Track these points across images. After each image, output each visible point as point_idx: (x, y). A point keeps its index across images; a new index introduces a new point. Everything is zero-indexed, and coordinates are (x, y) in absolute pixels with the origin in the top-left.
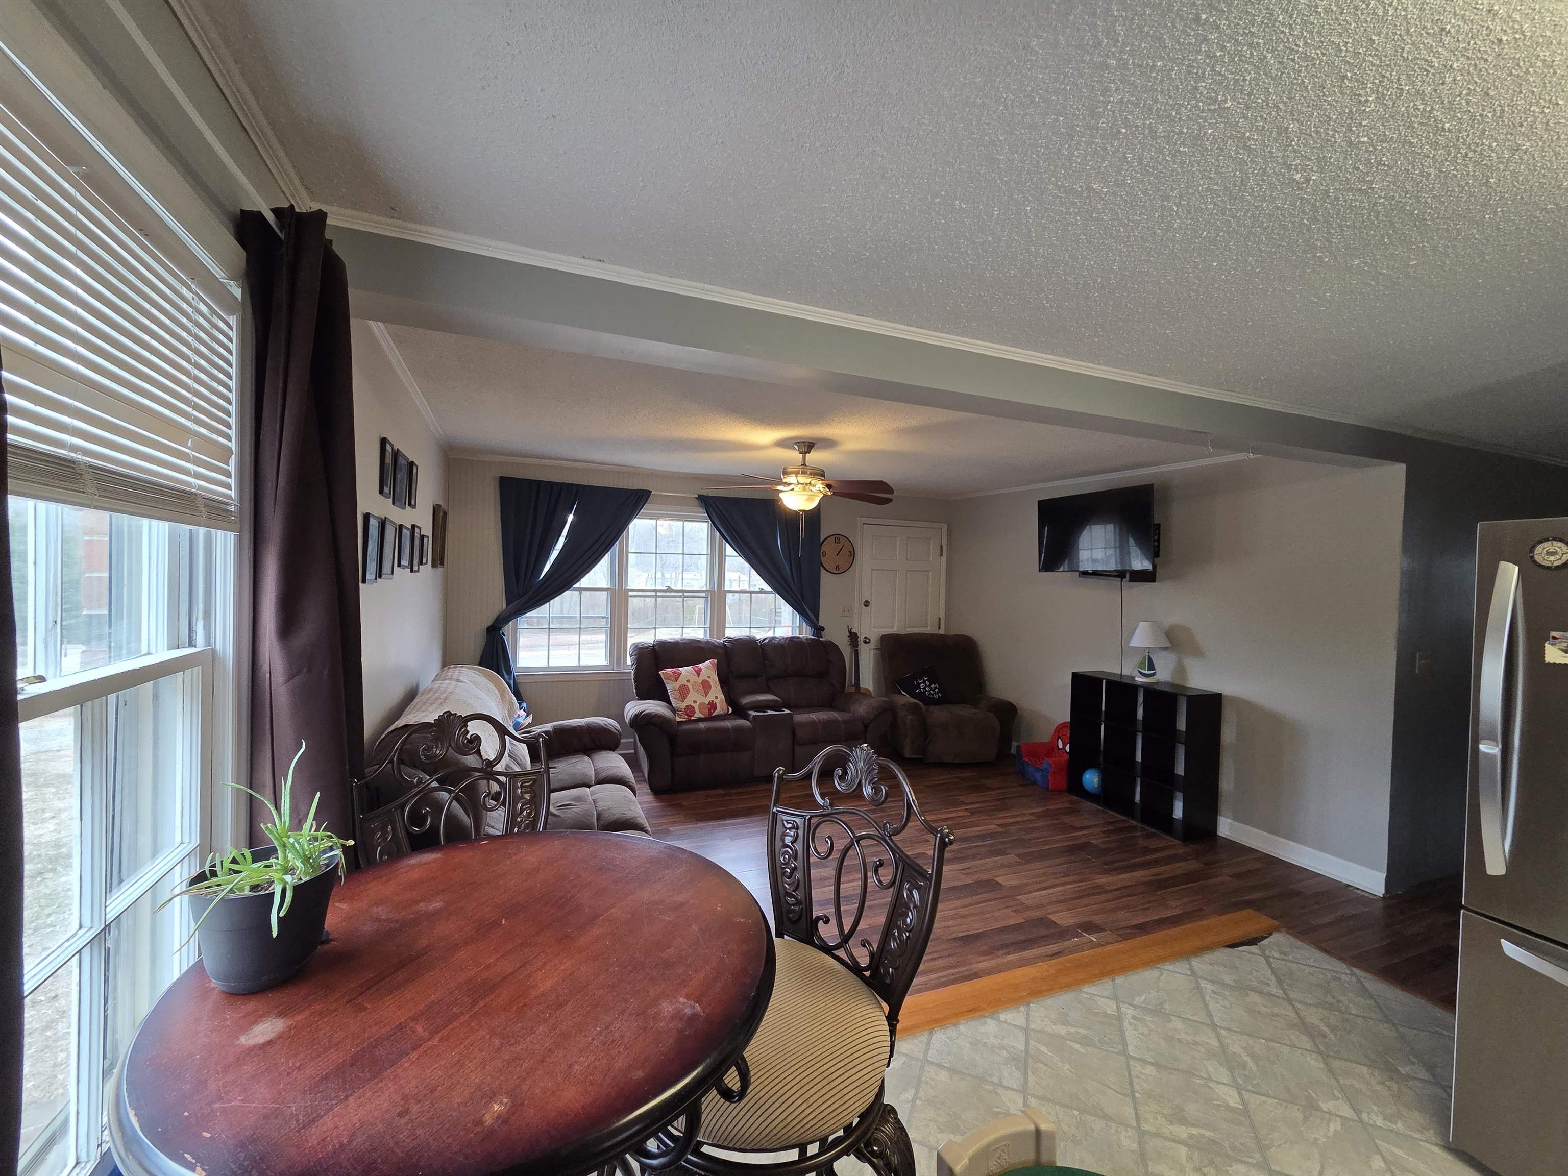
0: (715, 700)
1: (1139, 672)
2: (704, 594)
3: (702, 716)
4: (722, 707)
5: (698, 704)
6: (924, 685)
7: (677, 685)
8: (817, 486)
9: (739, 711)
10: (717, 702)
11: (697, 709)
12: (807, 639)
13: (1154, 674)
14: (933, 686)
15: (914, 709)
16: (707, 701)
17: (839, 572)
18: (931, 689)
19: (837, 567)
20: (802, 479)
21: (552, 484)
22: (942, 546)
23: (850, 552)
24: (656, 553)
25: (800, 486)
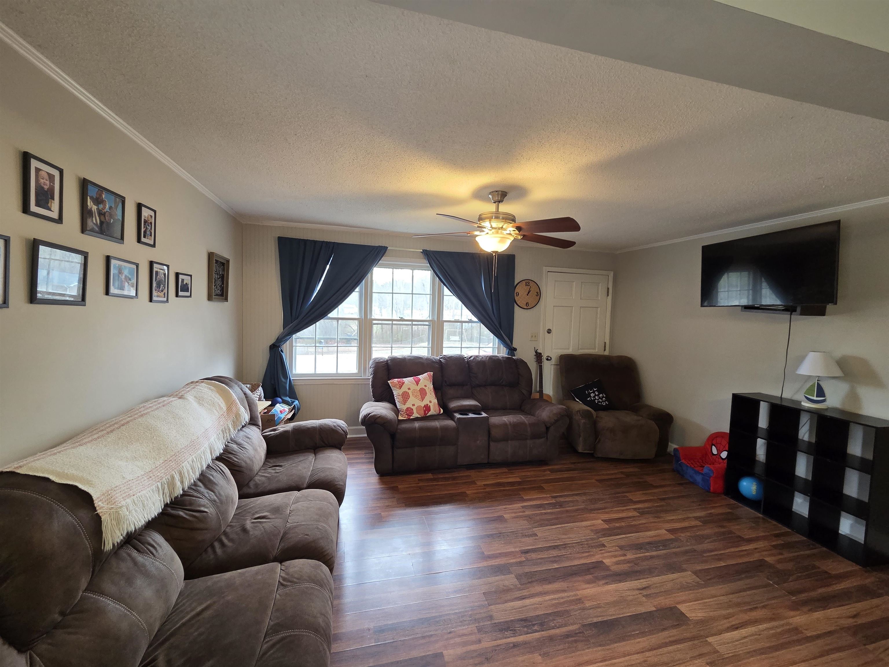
0: (429, 404)
1: (806, 397)
2: (427, 323)
3: (419, 416)
4: (435, 409)
5: (416, 406)
6: (594, 395)
7: (401, 391)
8: (508, 229)
9: (448, 413)
10: (431, 405)
11: (415, 411)
12: (503, 357)
13: (824, 401)
14: (601, 395)
15: (586, 415)
16: (423, 404)
17: (529, 307)
18: (600, 398)
19: (527, 304)
20: (495, 224)
21: (315, 242)
22: (608, 289)
23: (537, 293)
24: (393, 293)
25: (493, 230)
